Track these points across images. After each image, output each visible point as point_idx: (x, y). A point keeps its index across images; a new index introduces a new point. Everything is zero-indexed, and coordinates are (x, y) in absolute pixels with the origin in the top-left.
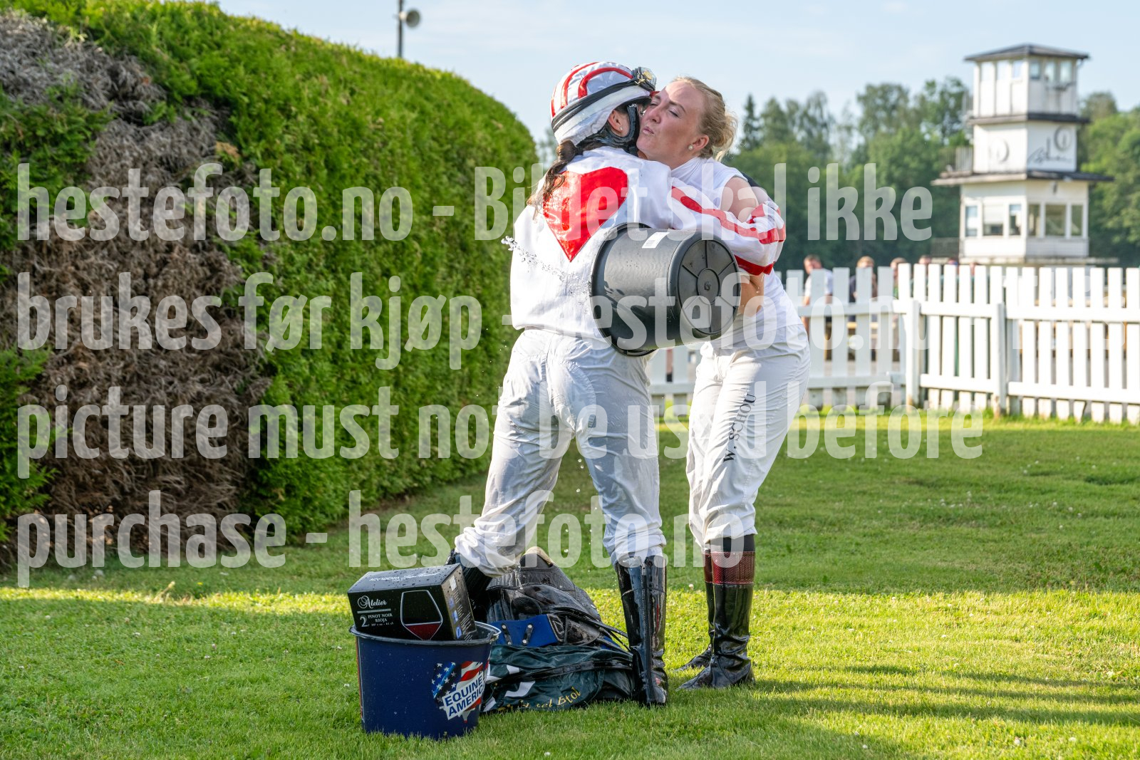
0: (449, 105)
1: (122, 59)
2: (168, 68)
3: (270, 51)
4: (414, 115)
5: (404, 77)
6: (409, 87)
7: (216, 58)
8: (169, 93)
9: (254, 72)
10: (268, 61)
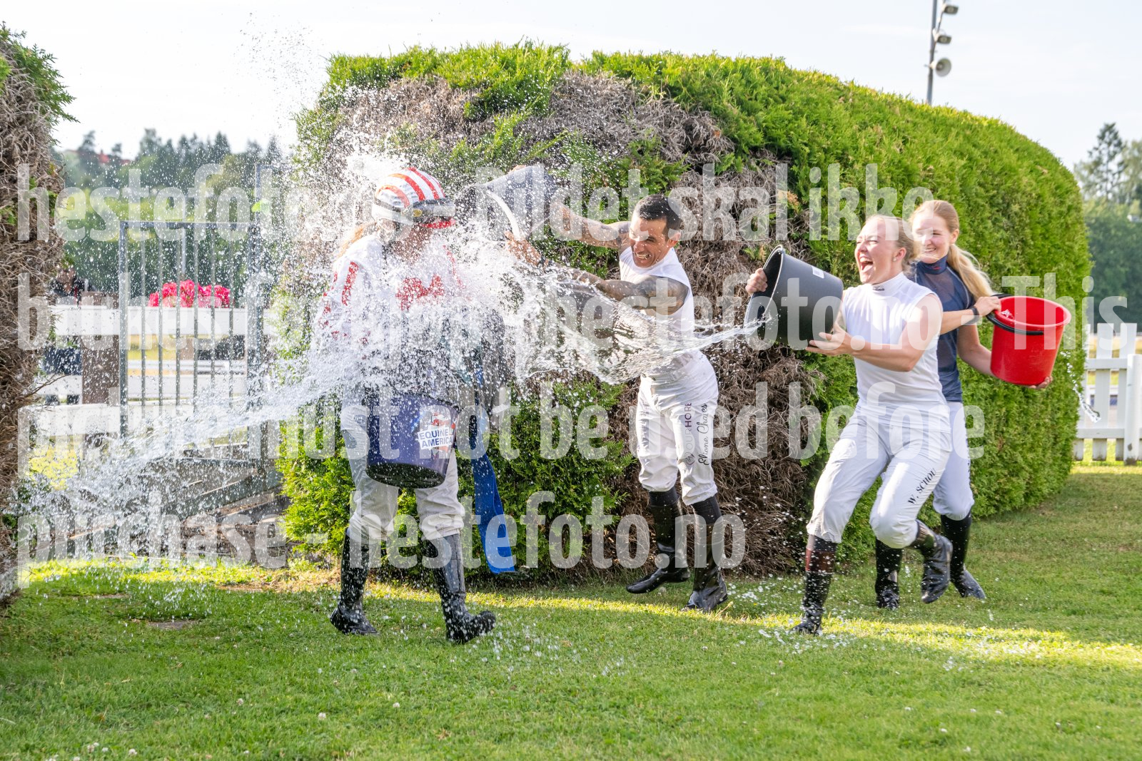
0: (996, 152)
1: (696, 114)
2: (737, 121)
3: (830, 102)
4: (963, 162)
5: (952, 125)
6: (958, 134)
7: (781, 111)
8: (737, 144)
9: (815, 123)
10: (829, 113)
